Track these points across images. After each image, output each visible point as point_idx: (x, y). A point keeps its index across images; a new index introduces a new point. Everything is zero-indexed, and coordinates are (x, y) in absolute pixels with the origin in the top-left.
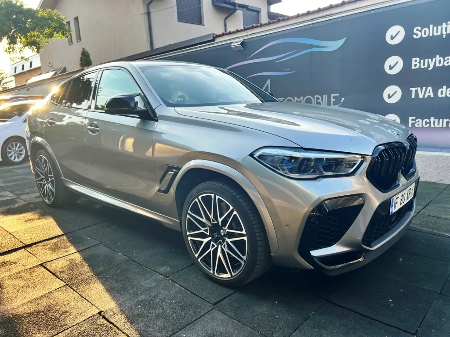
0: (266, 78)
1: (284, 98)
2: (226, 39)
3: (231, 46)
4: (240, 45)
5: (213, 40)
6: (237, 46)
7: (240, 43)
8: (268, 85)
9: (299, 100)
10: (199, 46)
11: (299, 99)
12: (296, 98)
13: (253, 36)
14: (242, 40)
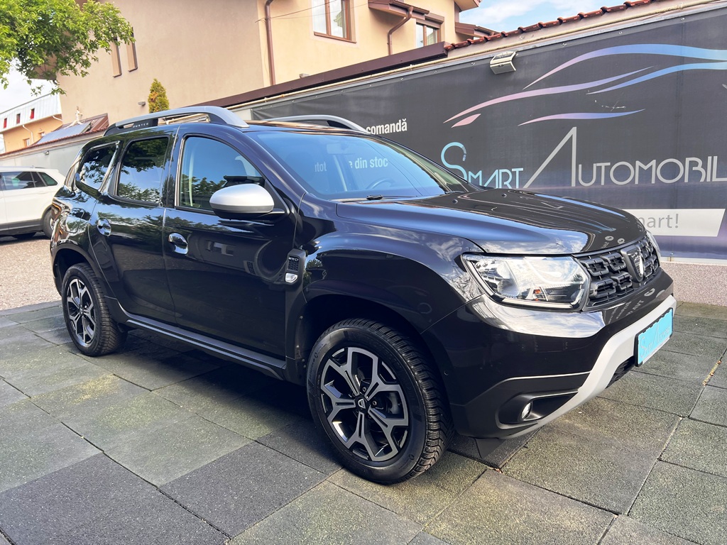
0: (567, 125)
1: (609, 164)
2: (476, 52)
3: (489, 64)
4: (511, 62)
5: (446, 56)
6: (502, 65)
7: (511, 58)
8: (571, 138)
9: (646, 168)
10: (411, 66)
11: (646, 165)
12: (638, 163)
13: (538, 45)
14: (512, 52)
